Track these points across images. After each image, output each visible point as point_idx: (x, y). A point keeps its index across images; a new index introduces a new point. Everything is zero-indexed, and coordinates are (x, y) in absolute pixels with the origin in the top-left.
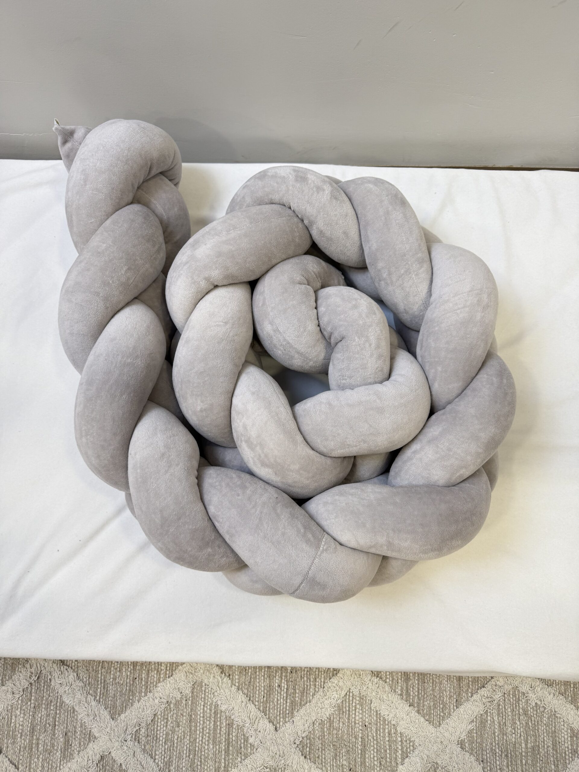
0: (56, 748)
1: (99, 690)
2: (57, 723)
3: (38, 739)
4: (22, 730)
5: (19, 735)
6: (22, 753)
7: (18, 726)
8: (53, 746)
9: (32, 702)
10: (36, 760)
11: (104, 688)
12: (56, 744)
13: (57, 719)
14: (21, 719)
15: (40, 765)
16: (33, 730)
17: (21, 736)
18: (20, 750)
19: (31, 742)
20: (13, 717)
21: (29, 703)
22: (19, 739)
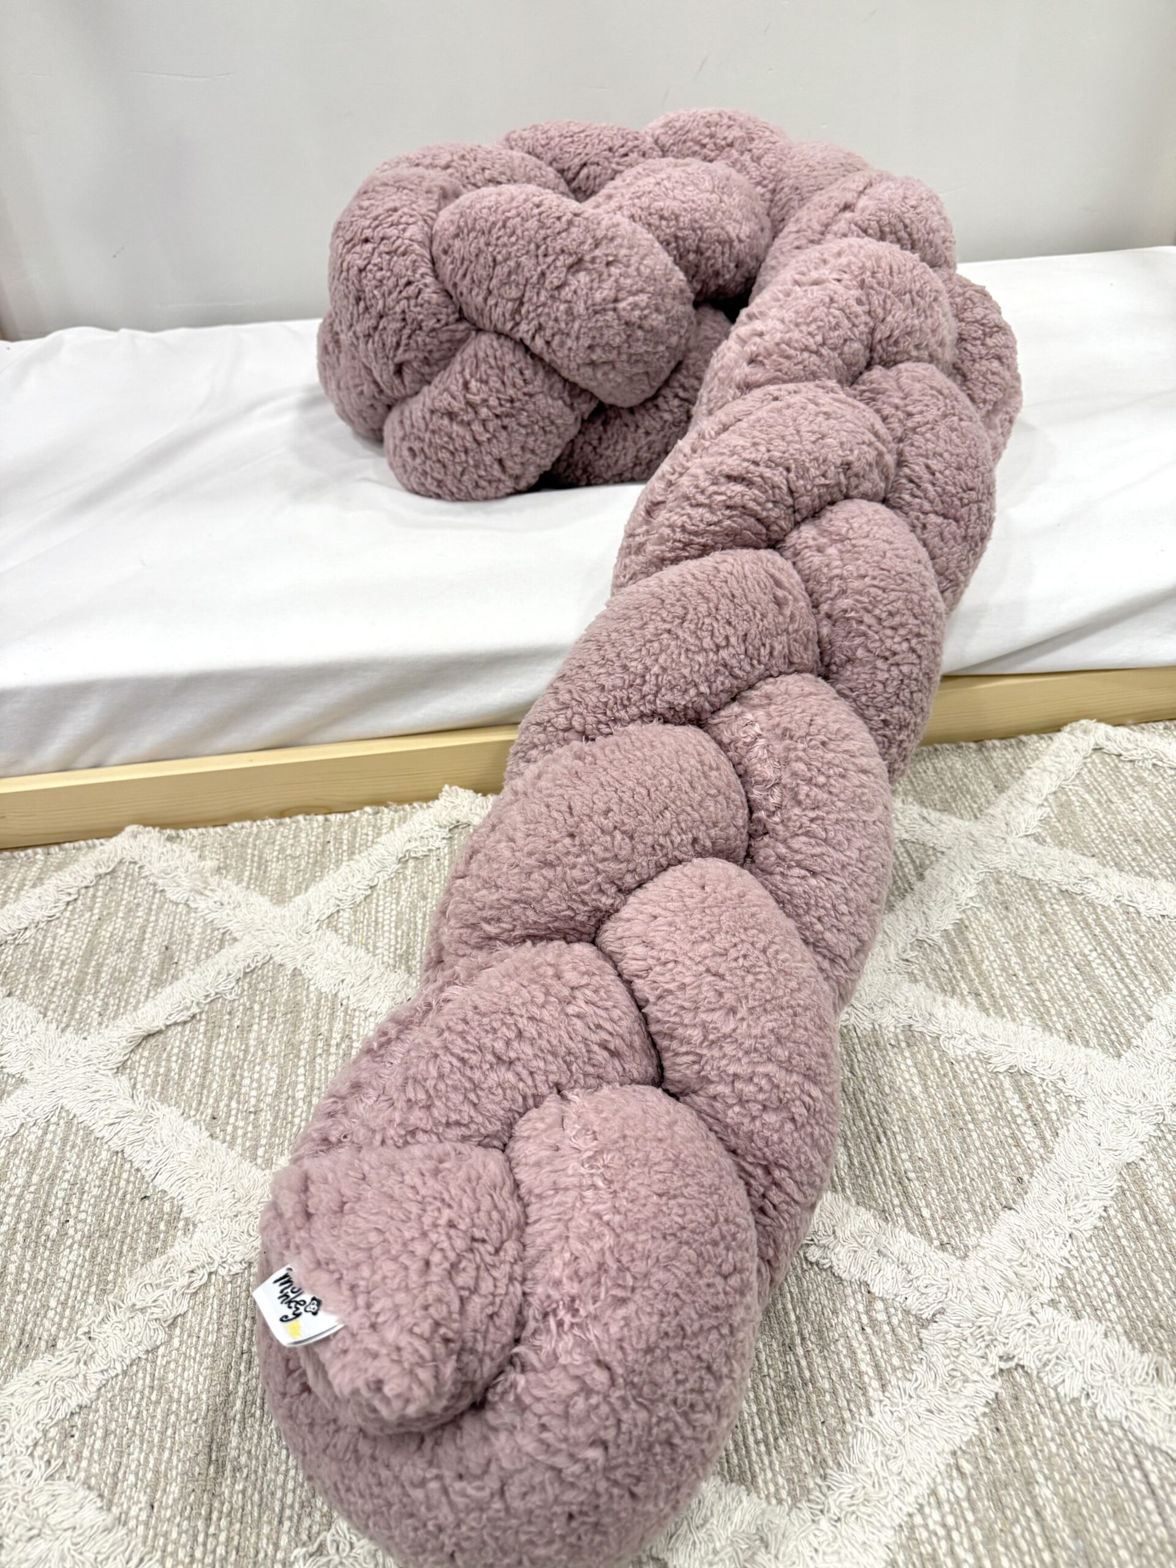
0: (140, 973)
1: (247, 873)
2: (148, 936)
3: (100, 965)
4: (67, 957)
5: (58, 964)
6: (58, 993)
7: (56, 950)
8: (133, 970)
9: (96, 911)
10: (90, 997)
11: (259, 868)
12: (141, 967)
13: (150, 930)
14: (68, 940)
15: (99, 1003)
16: (90, 951)
17: (63, 963)
18: (54, 989)
19: (83, 972)
20: (49, 941)
21: (88, 915)
22: (56, 971)
